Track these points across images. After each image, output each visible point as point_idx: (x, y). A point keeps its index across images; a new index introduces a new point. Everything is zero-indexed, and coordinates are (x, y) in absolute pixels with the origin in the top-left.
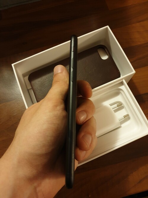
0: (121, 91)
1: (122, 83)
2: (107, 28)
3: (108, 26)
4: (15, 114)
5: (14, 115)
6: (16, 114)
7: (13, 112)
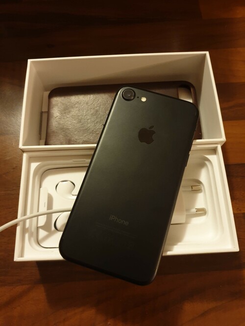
0: (207, 163)
1: (214, 151)
2: (205, 55)
3: (207, 53)
4: (8, 158)
5: (6, 159)
6: (10, 158)
7: (5, 153)
